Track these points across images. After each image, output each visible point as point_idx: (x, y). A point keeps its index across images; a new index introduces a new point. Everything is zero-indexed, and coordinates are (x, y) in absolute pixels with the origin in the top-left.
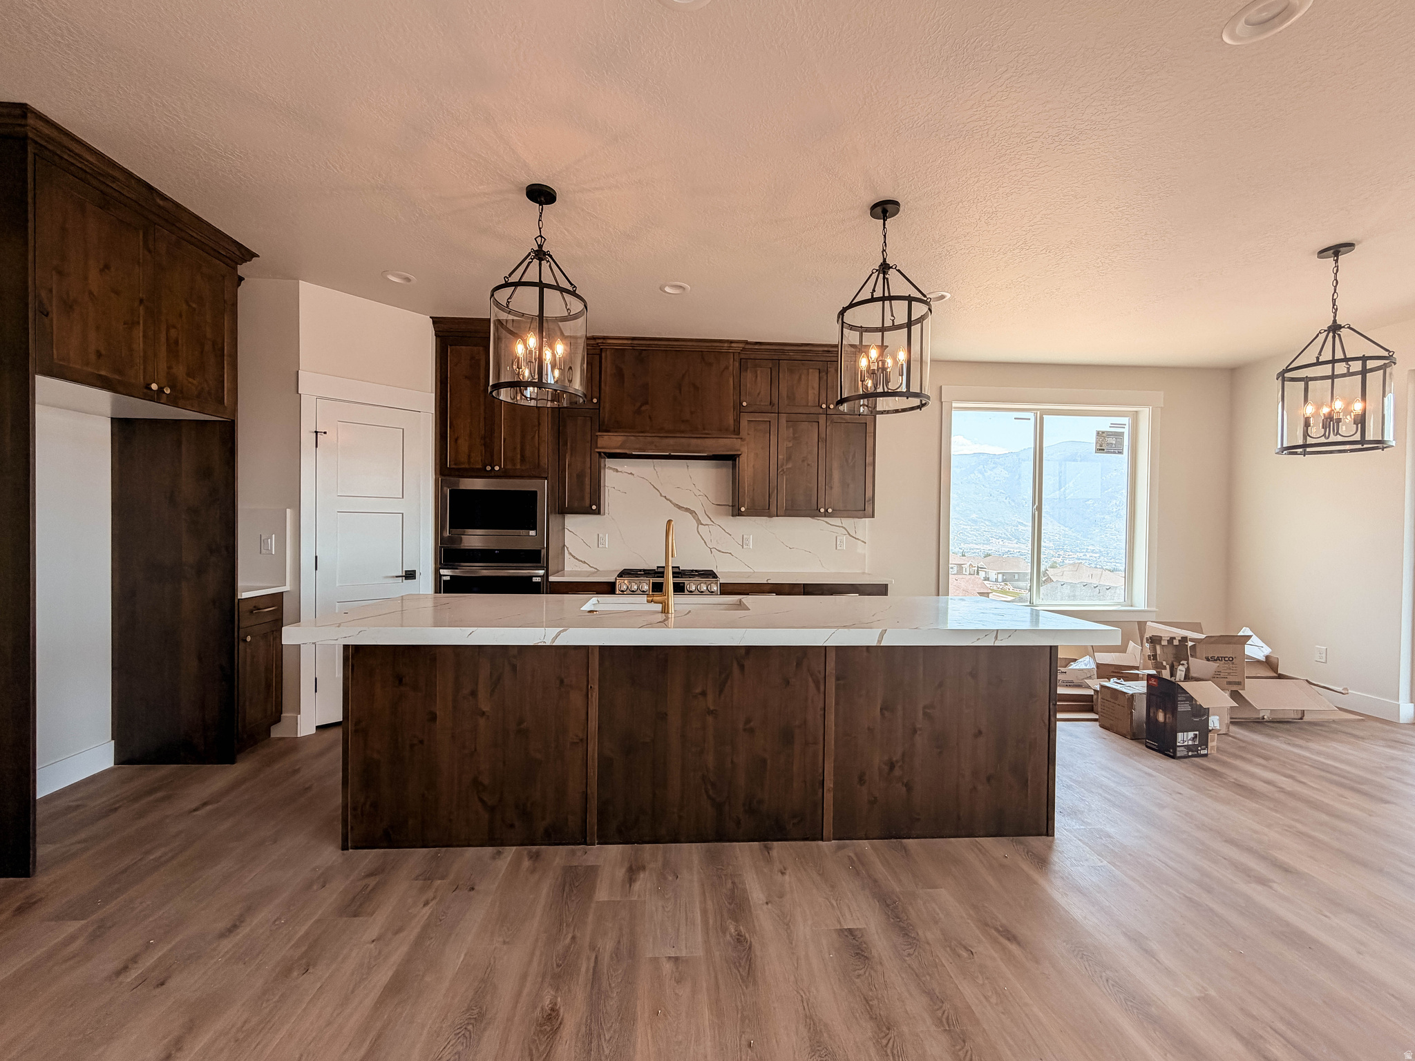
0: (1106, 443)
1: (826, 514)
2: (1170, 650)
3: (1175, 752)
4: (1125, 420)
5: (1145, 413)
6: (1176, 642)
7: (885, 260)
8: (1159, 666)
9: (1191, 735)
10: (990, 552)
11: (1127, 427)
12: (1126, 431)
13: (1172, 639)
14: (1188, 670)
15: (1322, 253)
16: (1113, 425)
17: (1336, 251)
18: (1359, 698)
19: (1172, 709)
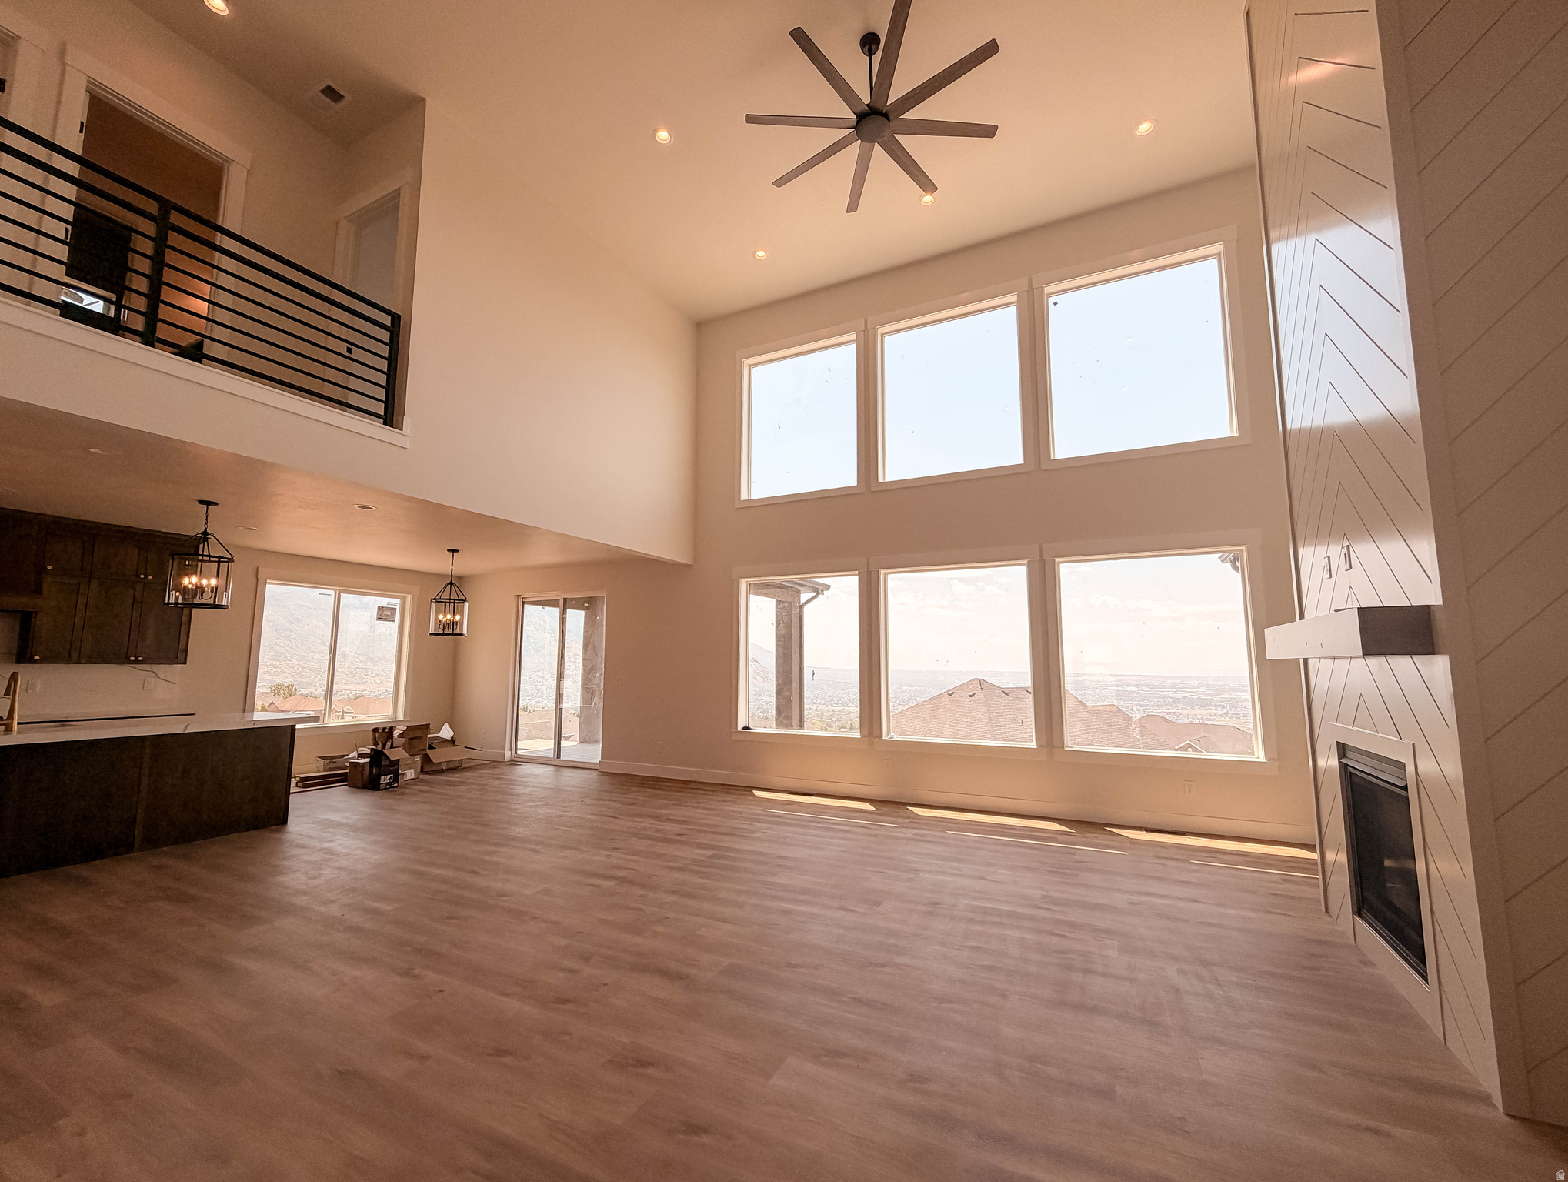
0: (384, 614)
1: (137, 661)
2: (384, 735)
3: (379, 786)
4: (398, 601)
5: (409, 597)
6: (387, 730)
7: (206, 529)
8: (376, 744)
9: (389, 776)
10: (363, 693)
11: (398, 605)
12: (398, 607)
13: (384, 729)
14: (392, 744)
15: (449, 550)
16: (389, 603)
17: (453, 551)
18: (489, 753)
19: (379, 766)
